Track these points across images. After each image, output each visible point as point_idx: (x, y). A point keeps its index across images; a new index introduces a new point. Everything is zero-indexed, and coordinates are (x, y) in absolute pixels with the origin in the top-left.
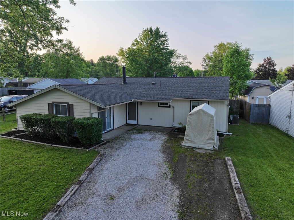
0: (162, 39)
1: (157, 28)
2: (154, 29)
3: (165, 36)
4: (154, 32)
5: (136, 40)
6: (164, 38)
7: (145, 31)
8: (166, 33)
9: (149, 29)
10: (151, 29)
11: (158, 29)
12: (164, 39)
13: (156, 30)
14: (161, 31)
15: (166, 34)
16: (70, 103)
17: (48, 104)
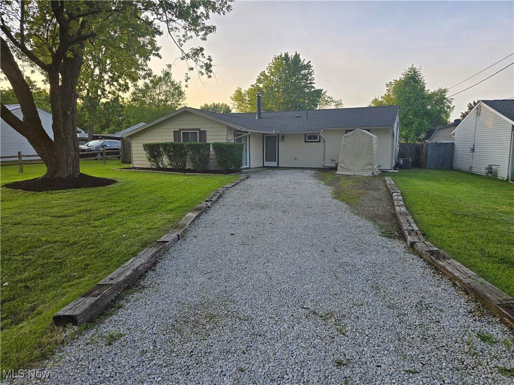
0: (303, 72)
1: (297, 54)
2: (291, 55)
3: (308, 66)
4: (292, 60)
5: (263, 74)
6: (307, 69)
7: (278, 59)
8: (310, 62)
9: (283, 56)
10: (286, 55)
11: (297, 56)
12: (307, 71)
13: (294, 57)
14: (302, 58)
15: (310, 64)
16: (202, 129)
17: (174, 131)
